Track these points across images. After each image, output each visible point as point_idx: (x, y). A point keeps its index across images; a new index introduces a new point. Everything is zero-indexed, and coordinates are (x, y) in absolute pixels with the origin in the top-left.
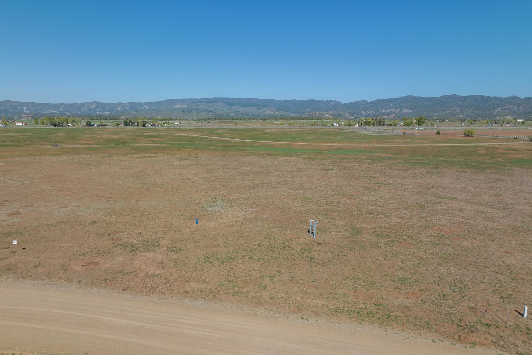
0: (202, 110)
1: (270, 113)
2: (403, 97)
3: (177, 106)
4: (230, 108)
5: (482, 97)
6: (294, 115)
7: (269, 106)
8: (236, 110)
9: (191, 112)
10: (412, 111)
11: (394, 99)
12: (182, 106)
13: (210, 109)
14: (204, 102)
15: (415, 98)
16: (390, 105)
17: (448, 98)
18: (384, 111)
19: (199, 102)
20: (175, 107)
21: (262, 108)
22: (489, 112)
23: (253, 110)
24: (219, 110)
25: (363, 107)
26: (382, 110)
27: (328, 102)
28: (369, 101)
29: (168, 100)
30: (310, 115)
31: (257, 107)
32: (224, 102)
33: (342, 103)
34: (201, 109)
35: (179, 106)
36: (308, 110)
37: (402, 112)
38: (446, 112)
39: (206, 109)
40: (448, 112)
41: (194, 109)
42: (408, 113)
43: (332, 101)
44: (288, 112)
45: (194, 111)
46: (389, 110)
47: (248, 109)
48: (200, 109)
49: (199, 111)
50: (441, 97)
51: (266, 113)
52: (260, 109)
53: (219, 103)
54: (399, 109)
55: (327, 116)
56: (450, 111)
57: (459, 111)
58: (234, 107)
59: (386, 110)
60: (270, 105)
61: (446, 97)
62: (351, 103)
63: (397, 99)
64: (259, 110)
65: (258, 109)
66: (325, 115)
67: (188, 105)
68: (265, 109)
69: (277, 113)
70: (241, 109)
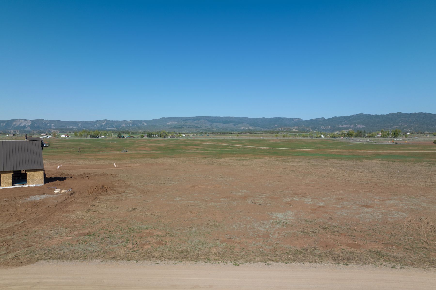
0: (190, 126)
1: (245, 128)
2: (355, 115)
3: (170, 123)
4: (212, 125)
5: (425, 114)
6: (265, 130)
7: (243, 123)
8: (216, 126)
9: (181, 127)
10: (364, 126)
11: (347, 116)
12: (173, 123)
13: (196, 125)
14: (190, 120)
15: (366, 115)
16: (345, 121)
17: (395, 115)
18: (340, 126)
19: (187, 120)
20: (168, 123)
21: (237, 125)
22: (433, 127)
23: (230, 126)
24: (203, 126)
25: (321, 123)
26: (338, 125)
27: (292, 119)
28: (326, 118)
29: (162, 118)
30: (279, 130)
31: (233, 124)
32: (206, 120)
33: (304, 120)
34: (189, 125)
35: (171, 123)
36: (276, 125)
37: (356, 127)
38: (395, 127)
39: (192, 126)
40: (396, 127)
41: (183, 126)
42: (362, 128)
43: (295, 119)
44: (259, 128)
45: (183, 127)
46: (345, 126)
47: (226, 125)
48: (188, 125)
49: (187, 127)
50: (388, 115)
51: (242, 128)
52: (236, 125)
53: (203, 121)
54: (353, 125)
55: (294, 130)
56: (398, 126)
57: (406, 126)
58: (215, 124)
59: (342, 126)
60: (244, 122)
61: (392, 114)
62: (311, 120)
63: (351, 117)
64: (235, 126)
65: (235, 125)
66: (292, 130)
67: (178, 122)
68: (240, 125)
69: (251, 128)
70: (221, 125)
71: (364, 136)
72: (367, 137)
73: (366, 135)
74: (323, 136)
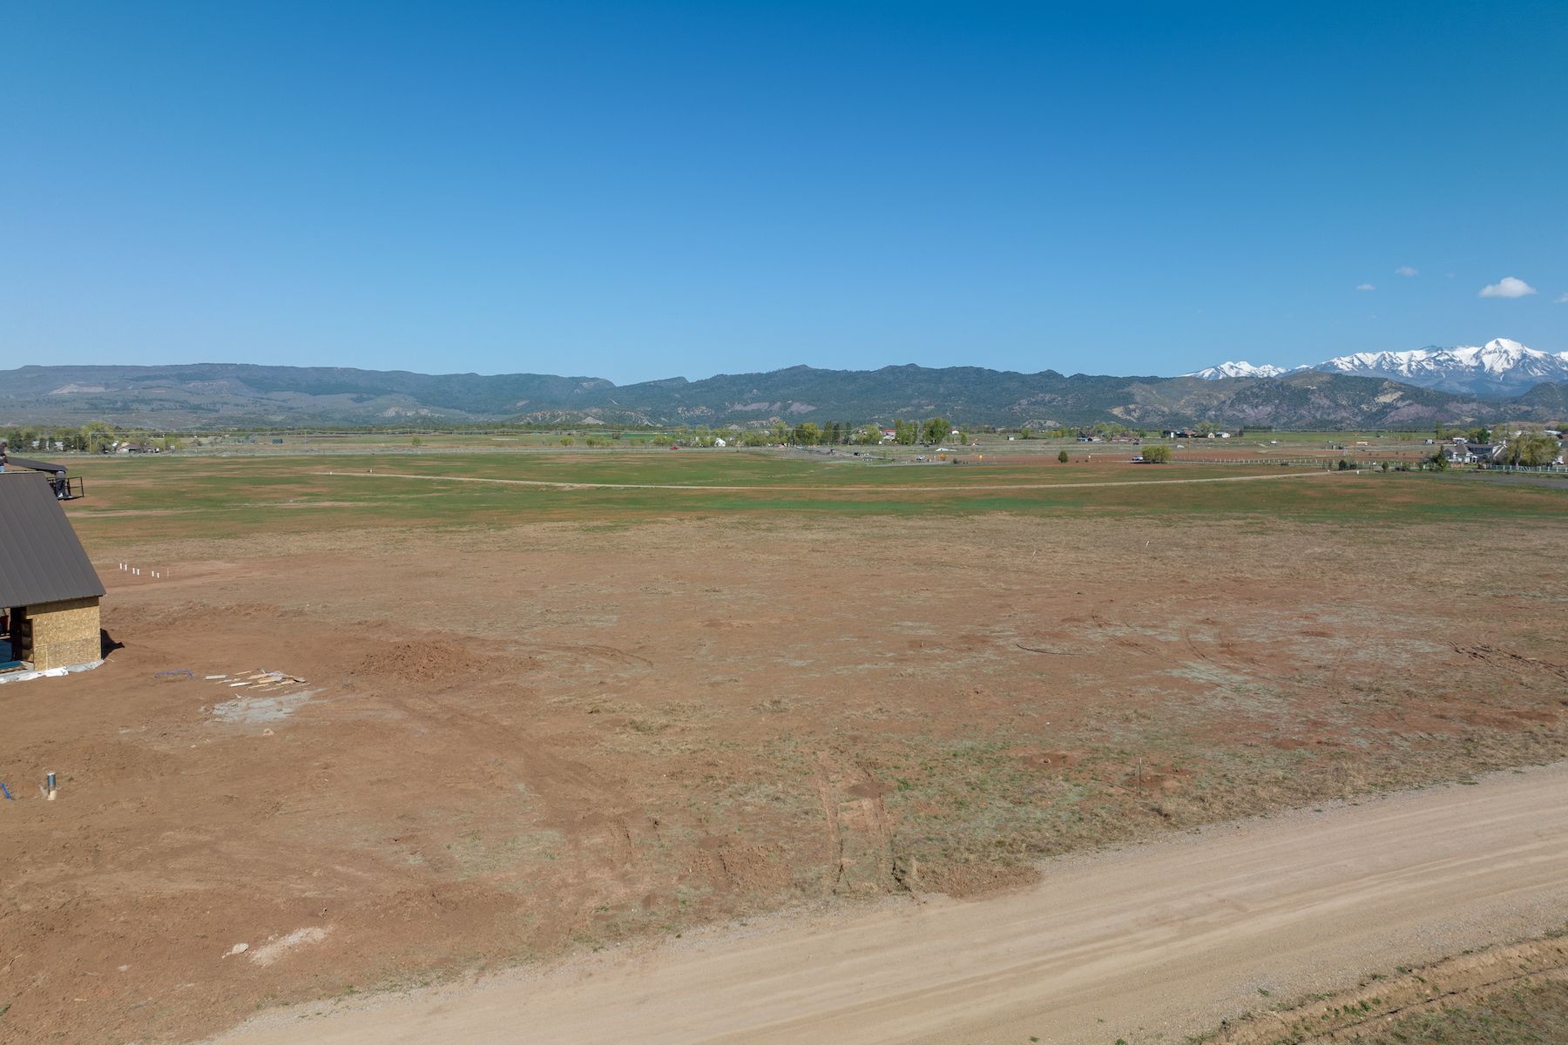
0: (167, 405)
1: (404, 413)
2: (784, 370)
3: (66, 390)
4: (262, 398)
5: (979, 371)
6: (482, 418)
7: (394, 392)
8: (282, 404)
9: (126, 408)
10: (813, 408)
11: (759, 375)
12: (85, 390)
13: (194, 400)
14: (166, 378)
15: (815, 372)
16: (751, 392)
17: (899, 374)
18: (738, 407)
19: (148, 378)
20: (55, 392)
21: (370, 399)
22: (1002, 410)
23: (342, 403)
24: (226, 403)
25: (677, 396)
26: (732, 404)
27: (576, 381)
28: (691, 379)
29: (27, 369)
30: (536, 419)
31: (355, 396)
32: (238, 378)
33: (617, 384)
34: (161, 400)
35: (75, 391)
36: (520, 404)
37: (789, 410)
38: (902, 409)
39: (177, 402)
40: (905, 410)
41: (133, 401)
42: (806, 414)
43: (585, 379)
44: (458, 411)
45: (135, 406)
46: (754, 406)
47: (325, 402)
48: (155, 399)
49: (155, 405)
50: (881, 372)
51: (391, 413)
52: (366, 399)
53: (224, 382)
54: (779, 404)
55: (590, 420)
56: (909, 409)
57: (933, 407)
58: (274, 395)
59: (745, 405)
60: (395, 389)
61: (892, 370)
62: (644, 386)
63: (770, 376)
64: (360, 405)
65: (359, 400)
66: (581, 419)
67: (107, 386)
68: (381, 401)
69: (424, 412)
70: (302, 401)
71: (846, 442)
72: (857, 442)
73: (854, 437)
74: (721, 442)
